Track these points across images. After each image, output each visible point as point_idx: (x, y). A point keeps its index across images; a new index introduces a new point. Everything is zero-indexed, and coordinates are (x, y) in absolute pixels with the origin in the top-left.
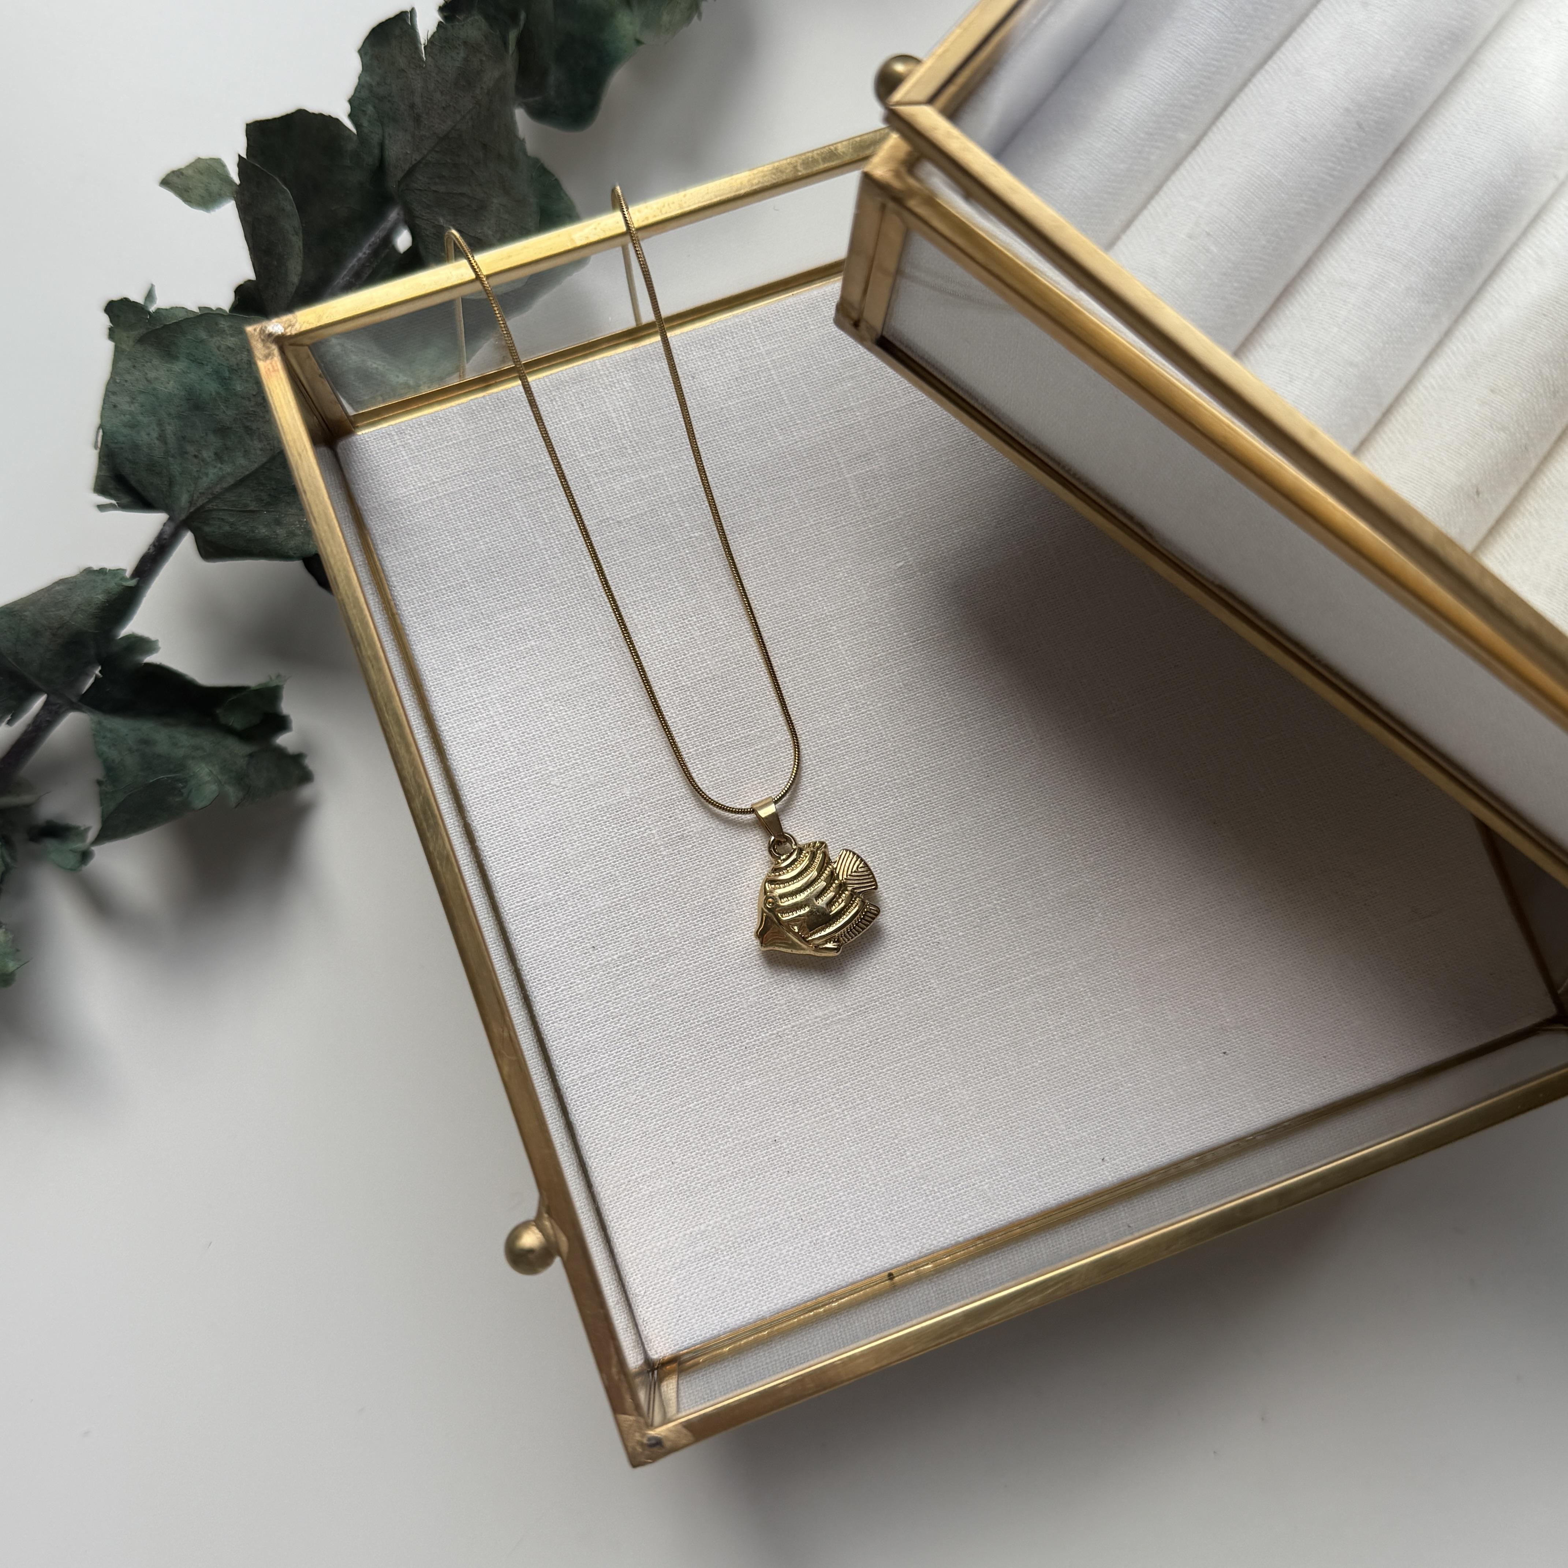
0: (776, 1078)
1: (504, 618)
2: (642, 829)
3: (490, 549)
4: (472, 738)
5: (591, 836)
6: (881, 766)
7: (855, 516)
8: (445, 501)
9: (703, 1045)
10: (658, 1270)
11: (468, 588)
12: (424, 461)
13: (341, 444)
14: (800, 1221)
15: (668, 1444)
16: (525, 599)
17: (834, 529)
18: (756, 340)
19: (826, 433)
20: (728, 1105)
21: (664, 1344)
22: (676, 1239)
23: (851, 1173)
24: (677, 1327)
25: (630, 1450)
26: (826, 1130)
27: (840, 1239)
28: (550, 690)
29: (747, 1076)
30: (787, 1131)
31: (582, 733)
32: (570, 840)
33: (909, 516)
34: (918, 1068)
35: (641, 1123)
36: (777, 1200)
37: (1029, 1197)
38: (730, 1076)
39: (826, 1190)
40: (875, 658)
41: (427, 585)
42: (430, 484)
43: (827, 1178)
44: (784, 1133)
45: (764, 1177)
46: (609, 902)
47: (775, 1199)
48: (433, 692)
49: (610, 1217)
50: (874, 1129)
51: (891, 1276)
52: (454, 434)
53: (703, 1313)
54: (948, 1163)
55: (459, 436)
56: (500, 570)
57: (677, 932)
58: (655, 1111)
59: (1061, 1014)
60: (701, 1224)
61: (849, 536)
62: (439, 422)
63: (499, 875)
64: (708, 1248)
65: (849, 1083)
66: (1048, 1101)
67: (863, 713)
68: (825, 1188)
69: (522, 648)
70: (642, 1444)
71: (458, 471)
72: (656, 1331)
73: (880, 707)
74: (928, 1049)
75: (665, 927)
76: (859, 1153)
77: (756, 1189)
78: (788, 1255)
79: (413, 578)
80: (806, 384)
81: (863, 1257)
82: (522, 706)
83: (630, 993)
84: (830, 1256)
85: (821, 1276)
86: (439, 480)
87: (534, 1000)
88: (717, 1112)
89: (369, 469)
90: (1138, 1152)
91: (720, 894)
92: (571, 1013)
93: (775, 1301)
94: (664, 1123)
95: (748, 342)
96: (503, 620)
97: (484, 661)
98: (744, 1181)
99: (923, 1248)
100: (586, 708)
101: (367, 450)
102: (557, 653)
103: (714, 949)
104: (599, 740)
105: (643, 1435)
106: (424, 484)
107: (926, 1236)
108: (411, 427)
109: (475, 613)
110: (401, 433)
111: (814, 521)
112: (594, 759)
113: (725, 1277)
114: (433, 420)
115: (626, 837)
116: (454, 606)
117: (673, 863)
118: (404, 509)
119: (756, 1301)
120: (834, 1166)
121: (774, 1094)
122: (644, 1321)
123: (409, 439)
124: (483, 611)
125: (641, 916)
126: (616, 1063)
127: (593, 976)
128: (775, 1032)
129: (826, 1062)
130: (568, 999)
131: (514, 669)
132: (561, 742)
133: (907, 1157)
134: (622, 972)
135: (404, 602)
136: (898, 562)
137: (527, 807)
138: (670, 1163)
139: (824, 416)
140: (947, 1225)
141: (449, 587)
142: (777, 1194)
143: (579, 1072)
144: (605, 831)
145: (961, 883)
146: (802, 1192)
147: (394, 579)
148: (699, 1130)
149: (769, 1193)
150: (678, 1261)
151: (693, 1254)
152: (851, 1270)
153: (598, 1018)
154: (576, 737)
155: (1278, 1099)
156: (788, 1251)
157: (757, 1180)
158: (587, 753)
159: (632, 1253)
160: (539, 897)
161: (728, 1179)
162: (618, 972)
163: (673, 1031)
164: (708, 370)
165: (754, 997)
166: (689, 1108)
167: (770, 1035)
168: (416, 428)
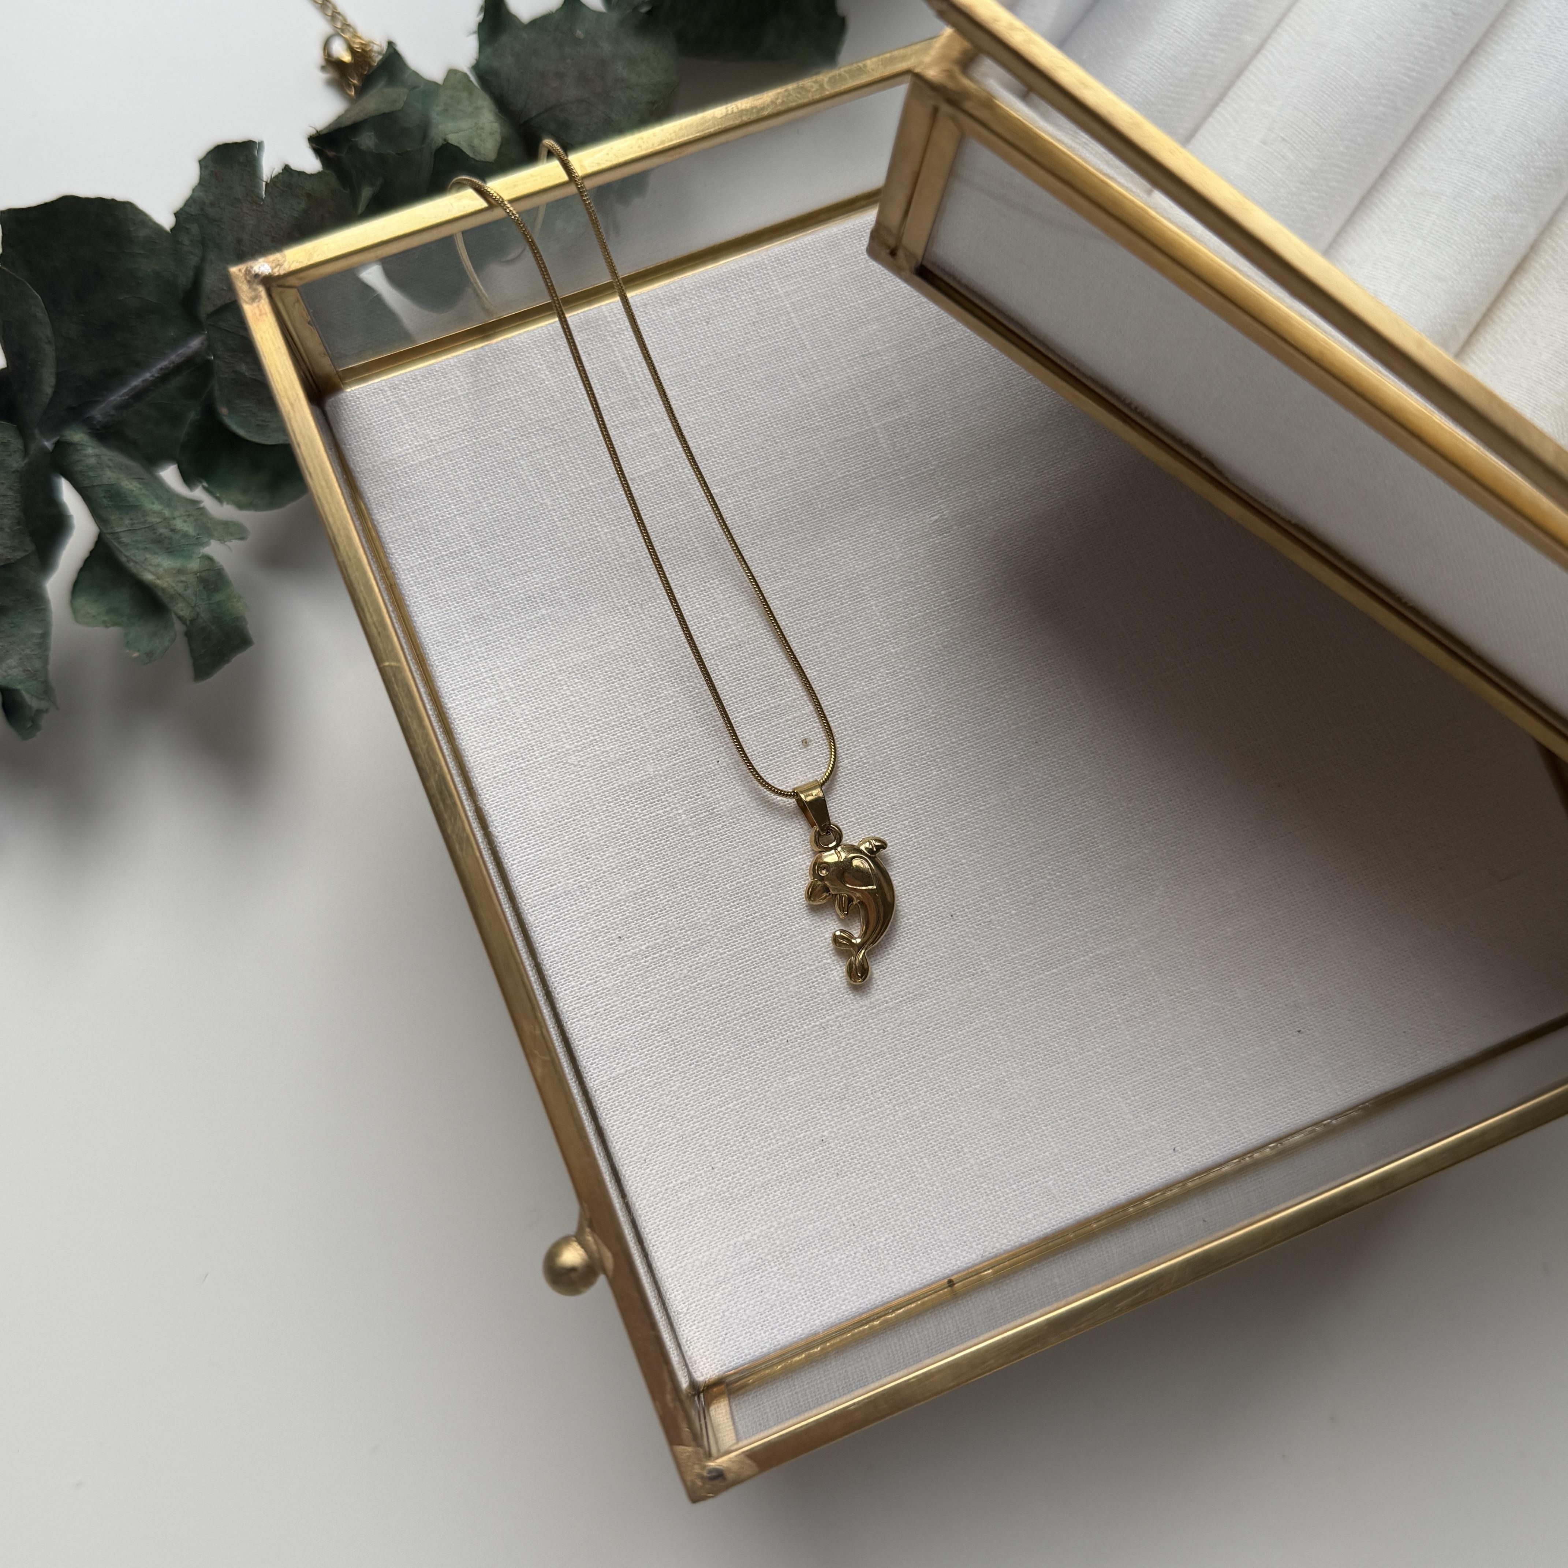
0: (821, 1073)
1: (511, 585)
2: (668, 809)
3: (494, 512)
4: (482, 716)
5: (613, 817)
6: (922, 735)
7: (885, 467)
8: (444, 461)
9: (742, 1039)
10: (701, 1285)
11: (472, 554)
12: (420, 418)
13: (330, 402)
14: (852, 1227)
15: (730, 1476)
16: (534, 565)
17: (863, 482)
18: (773, 281)
19: (851, 379)
20: (769, 1103)
21: (711, 1365)
22: (720, 1251)
23: (905, 1173)
24: (723, 1346)
25: (689, 1483)
26: (876, 1127)
27: (895, 1244)
28: (564, 662)
29: (789, 1072)
30: (835, 1129)
31: (600, 707)
32: (591, 823)
33: (943, 466)
34: (972, 1058)
35: (677, 1126)
36: (827, 1205)
37: (1097, 1192)
38: (771, 1073)
39: (878, 1192)
40: (911, 620)
41: (427, 552)
42: (428, 443)
43: (880, 1180)
44: (831, 1132)
45: (812, 1180)
46: (635, 889)
47: (825, 1204)
48: (437, 667)
49: (647, 1229)
50: (928, 1125)
51: (951, 1283)
52: (452, 389)
53: (751, 1329)
54: (1008, 1159)
55: (457, 390)
56: (506, 533)
57: (709, 919)
58: (692, 1112)
59: (1124, 995)
60: (745, 1233)
61: (880, 489)
62: (434, 375)
63: (515, 862)
64: (754, 1259)
65: (899, 1076)
66: (1113, 1089)
67: (900, 678)
68: (878, 1191)
69: (533, 617)
70: (702, 1477)
71: (458, 428)
72: (701, 1351)
73: (919, 671)
74: (983, 1037)
75: (696, 913)
76: (912, 1152)
77: (804, 1193)
78: (841, 1264)
79: (412, 544)
80: (828, 328)
81: (922, 1263)
82: (534, 680)
83: (661, 986)
84: (886, 1264)
85: (876, 1285)
86: (437, 438)
87: (557, 996)
88: (759, 1111)
89: (360, 428)
90: (1212, 1141)
91: (754, 877)
92: (597, 1009)
93: (828, 1314)
94: (702, 1126)
95: (765, 284)
96: (511, 587)
97: (492, 632)
98: (790, 1185)
99: (985, 1251)
100: (603, 680)
101: (358, 408)
102: (570, 621)
103: (750, 936)
104: (619, 715)
105: (704, 1467)
106: (421, 443)
107: (987, 1239)
108: (405, 382)
109: (481, 580)
110: (395, 389)
111: (842, 474)
112: (613, 735)
113: (773, 1290)
114: (429, 374)
115: (651, 817)
116: (457, 574)
117: (703, 845)
118: (400, 470)
119: (808, 1315)
120: (886, 1166)
121: (819, 1090)
122: (687, 1341)
123: (403, 395)
124: (488, 578)
125: (670, 902)
126: (648, 1062)
127: (620, 969)
128: (818, 1023)
129: (874, 1055)
130: (594, 994)
131: (524, 640)
132: (577, 718)
133: (965, 1154)
134: (651, 963)
135: (403, 570)
136: (933, 516)
137: (543, 788)
138: (710, 1168)
139: (849, 361)
140: (1010, 1225)
141: (451, 553)
142: (826, 1199)
143: (609, 1073)
144: (628, 812)
145: (1012, 858)
146: (853, 1195)
147: (391, 545)
148: (740, 1132)
149: (818, 1197)
150: (722, 1274)
151: (739, 1266)
152: (909, 1278)
153: (627, 1014)
154: (594, 711)
155: (1357, 1078)
156: (841, 1259)
157: (804, 1183)
158: (605, 729)
159: (672, 1267)
160: (559, 885)
161: (774, 1183)
162: (647, 964)
163: (709, 1025)
164: (723, 314)
165: (794, 986)
166: (728, 1108)
167: (813, 1027)
168: (411, 383)
